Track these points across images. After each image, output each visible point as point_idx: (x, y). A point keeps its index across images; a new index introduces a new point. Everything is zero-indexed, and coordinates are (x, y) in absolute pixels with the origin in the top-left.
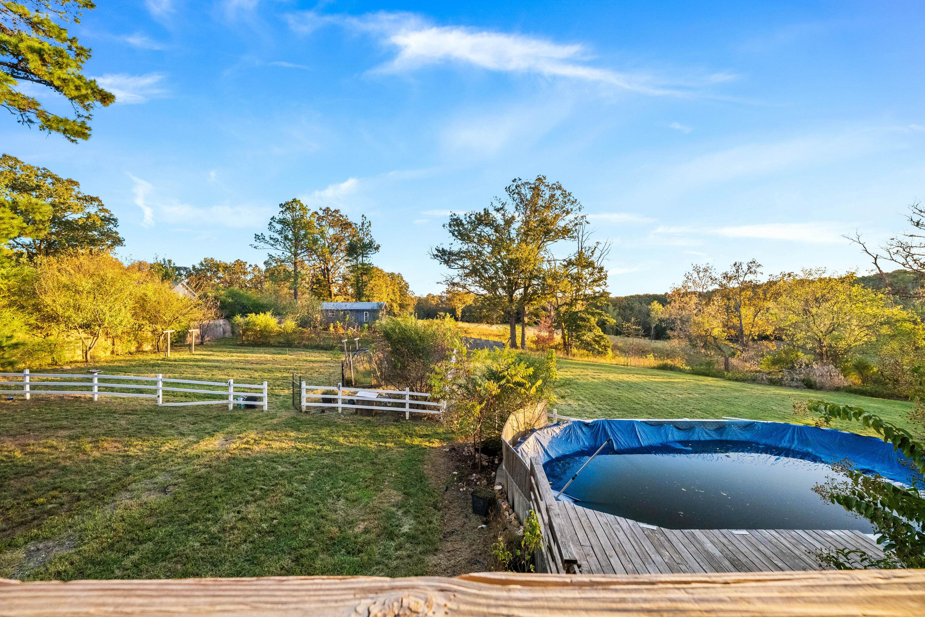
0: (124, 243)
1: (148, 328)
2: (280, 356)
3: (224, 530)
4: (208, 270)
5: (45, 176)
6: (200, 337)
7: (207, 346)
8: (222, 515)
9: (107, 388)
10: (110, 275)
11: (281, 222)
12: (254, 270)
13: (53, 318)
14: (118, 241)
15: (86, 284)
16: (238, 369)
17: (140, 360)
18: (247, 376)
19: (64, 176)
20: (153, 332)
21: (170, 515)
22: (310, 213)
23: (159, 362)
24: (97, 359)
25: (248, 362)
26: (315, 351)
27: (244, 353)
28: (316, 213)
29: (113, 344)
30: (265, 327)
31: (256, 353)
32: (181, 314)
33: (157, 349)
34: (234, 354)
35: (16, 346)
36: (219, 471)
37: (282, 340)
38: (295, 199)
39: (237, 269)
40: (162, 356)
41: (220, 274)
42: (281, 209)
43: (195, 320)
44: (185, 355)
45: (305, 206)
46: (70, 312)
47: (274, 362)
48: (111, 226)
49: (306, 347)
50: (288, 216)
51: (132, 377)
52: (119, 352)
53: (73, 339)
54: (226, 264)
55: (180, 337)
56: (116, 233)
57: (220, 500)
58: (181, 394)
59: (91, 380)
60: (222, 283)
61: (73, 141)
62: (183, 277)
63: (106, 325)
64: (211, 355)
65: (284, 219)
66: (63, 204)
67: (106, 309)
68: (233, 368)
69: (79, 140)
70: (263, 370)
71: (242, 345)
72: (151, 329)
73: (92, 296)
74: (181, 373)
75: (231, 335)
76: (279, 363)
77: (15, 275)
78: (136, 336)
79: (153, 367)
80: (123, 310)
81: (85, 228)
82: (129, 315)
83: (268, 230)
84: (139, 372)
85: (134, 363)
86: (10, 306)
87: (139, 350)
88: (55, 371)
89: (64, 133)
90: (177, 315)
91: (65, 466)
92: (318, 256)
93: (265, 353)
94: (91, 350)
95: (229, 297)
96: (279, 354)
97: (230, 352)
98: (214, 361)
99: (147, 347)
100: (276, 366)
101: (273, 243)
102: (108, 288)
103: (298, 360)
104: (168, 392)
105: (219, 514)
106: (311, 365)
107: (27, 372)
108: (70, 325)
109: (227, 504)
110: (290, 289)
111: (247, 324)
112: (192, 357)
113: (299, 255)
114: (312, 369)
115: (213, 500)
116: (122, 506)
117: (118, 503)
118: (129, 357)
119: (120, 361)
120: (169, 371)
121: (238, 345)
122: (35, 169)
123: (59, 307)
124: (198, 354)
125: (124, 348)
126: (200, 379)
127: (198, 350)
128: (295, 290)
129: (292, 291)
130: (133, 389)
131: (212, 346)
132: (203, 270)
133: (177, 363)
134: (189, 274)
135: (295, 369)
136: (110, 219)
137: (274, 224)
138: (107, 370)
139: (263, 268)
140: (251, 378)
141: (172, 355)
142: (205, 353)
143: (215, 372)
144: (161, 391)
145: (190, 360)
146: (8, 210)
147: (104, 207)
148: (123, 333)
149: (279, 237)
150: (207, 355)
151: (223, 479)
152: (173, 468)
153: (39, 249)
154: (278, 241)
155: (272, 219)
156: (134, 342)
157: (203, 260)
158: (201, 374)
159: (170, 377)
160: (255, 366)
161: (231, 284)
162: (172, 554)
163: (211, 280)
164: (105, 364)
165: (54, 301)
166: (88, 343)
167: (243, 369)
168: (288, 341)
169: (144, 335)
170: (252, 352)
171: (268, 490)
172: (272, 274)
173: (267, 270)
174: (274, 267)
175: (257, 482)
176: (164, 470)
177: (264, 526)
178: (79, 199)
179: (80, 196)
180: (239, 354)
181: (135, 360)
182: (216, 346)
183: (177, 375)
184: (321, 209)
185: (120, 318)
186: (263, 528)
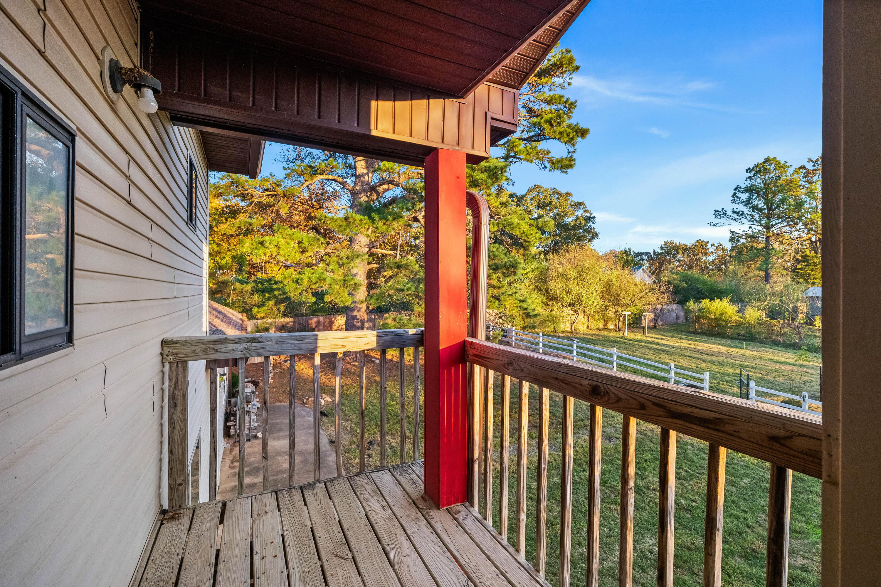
0: (599, 236)
1: (611, 309)
2: (736, 350)
3: (648, 488)
4: (667, 253)
5: (554, 194)
6: (654, 321)
7: (660, 330)
8: (648, 476)
9: (582, 353)
10: (587, 265)
11: (747, 190)
12: (717, 249)
13: (554, 298)
14: (595, 235)
15: (573, 273)
16: (686, 356)
17: (604, 336)
18: (693, 365)
19: (563, 191)
20: (615, 312)
21: (611, 458)
22: (791, 170)
23: (619, 339)
24: (578, 331)
25: (697, 351)
26: (789, 350)
27: (696, 341)
28: (803, 167)
29: (588, 321)
30: (721, 315)
31: (708, 343)
32: (637, 298)
33: (618, 329)
34: (684, 341)
35: (536, 316)
36: (651, 441)
37: (743, 332)
38: (768, 158)
39: (697, 250)
40: (621, 334)
41: (679, 257)
42: (749, 175)
43: (649, 304)
44: (639, 336)
45: (782, 162)
46: (564, 294)
47: (728, 355)
48: (591, 223)
49: (776, 344)
50: (759, 182)
51: (598, 348)
52: (592, 328)
53: (565, 314)
54: (686, 245)
55: (636, 319)
56: (594, 229)
57: (648, 464)
58: (631, 369)
59: (572, 346)
60: (681, 266)
61: (565, 173)
62: (645, 262)
63: (583, 305)
64: (662, 339)
65: (752, 186)
66: (563, 212)
67: (583, 292)
68: (681, 355)
69: (569, 171)
70: (713, 362)
71: (695, 333)
72: (614, 310)
73: (576, 282)
74: (633, 351)
75: (684, 321)
76: (734, 357)
77: (537, 269)
78: (603, 315)
79: (613, 343)
80: (595, 294)
81: (575, 228)
82: (598, 297)
83: (731, 203)
84: (604, 346)
85: (601, 338)
86: (535, 289)
87: (605, 328)
88: (555, 336)
89: (561, 169)
90: (634, 299)
91: (556, 401)
92: (805, 225)
93: (719, 344)
94: (575, 324)
95: (683, 281)
96: (737, 347)
97: (681, 338)
98: (664, 345)
99: (611, 326)
100: (730, 360)
101: (736, 217)
102: (585, 276)
103: (760, 358)
104: (621, 365)
105: (646, 474)
106: (778, 366)
107: (541, 334)
108: (563, 304)
109: (654, 470)
110: (760, 270)
111: (701, 310)
112: (645, 338)
113: (773, 226)
114: (777, 371)
115: (643, 461)
116: (583, 438)
117: (580, 435)
118: (598, 333)
119: (592, 335)
120: (625, 348)
121: (691, 332)
122: (549, 190)
123: (558, 290)
124: (650, 337)
125: (595, 324)
126: (648, 359)
127: (651, 333)
128: (767, 270)
129: (763, 273)
130: (598, 358)
131: (664, 331)
132: (663, 253)
133: (631, 342)
134: (650, 259)
135: (753, 368)
136: (590, 218)
137: (739, 194)
138: (583, 340)
139: (728, 246)
140: (697, 367)
141: (629, 335)
142: (657, 336)
143: (663, 355)
144: (615, 363)
145: (643, 341)
146: (534, 228)
147: (587, 209)
148: (595, 312)
149: (746, 210)
150: (658, 339)
151: (653, 449)
152: (617, 426)
153: (550, 248)
154: (743, 213)
155: (736, 189)
156: (601, 320)
157: (663, 243)
158: (650, 355)
159: (624, 353)
160: (704, 357)
161: (691, 266)
162: (608, 485)
163: (670, 264)
164: (582, 336)
165: (555, 286)
166: (573, 318)
167: (691, 357)
168: (750, 334)
169: (609, 315)
170: (705, 342)
171: (693, 475)
172: (740, 253)
173: (733, 249)
174: (743, 244)
175: (684, 464)
176: (611, 425)
177: (683, 502)
178: (572, 206)
179: (573, 203)
180: (689, 342)
181: (602, 336)
182: (668, 331)
183: (630, 352)
184: (810, 160)
185: (592, 300)
186: (682, 503)
